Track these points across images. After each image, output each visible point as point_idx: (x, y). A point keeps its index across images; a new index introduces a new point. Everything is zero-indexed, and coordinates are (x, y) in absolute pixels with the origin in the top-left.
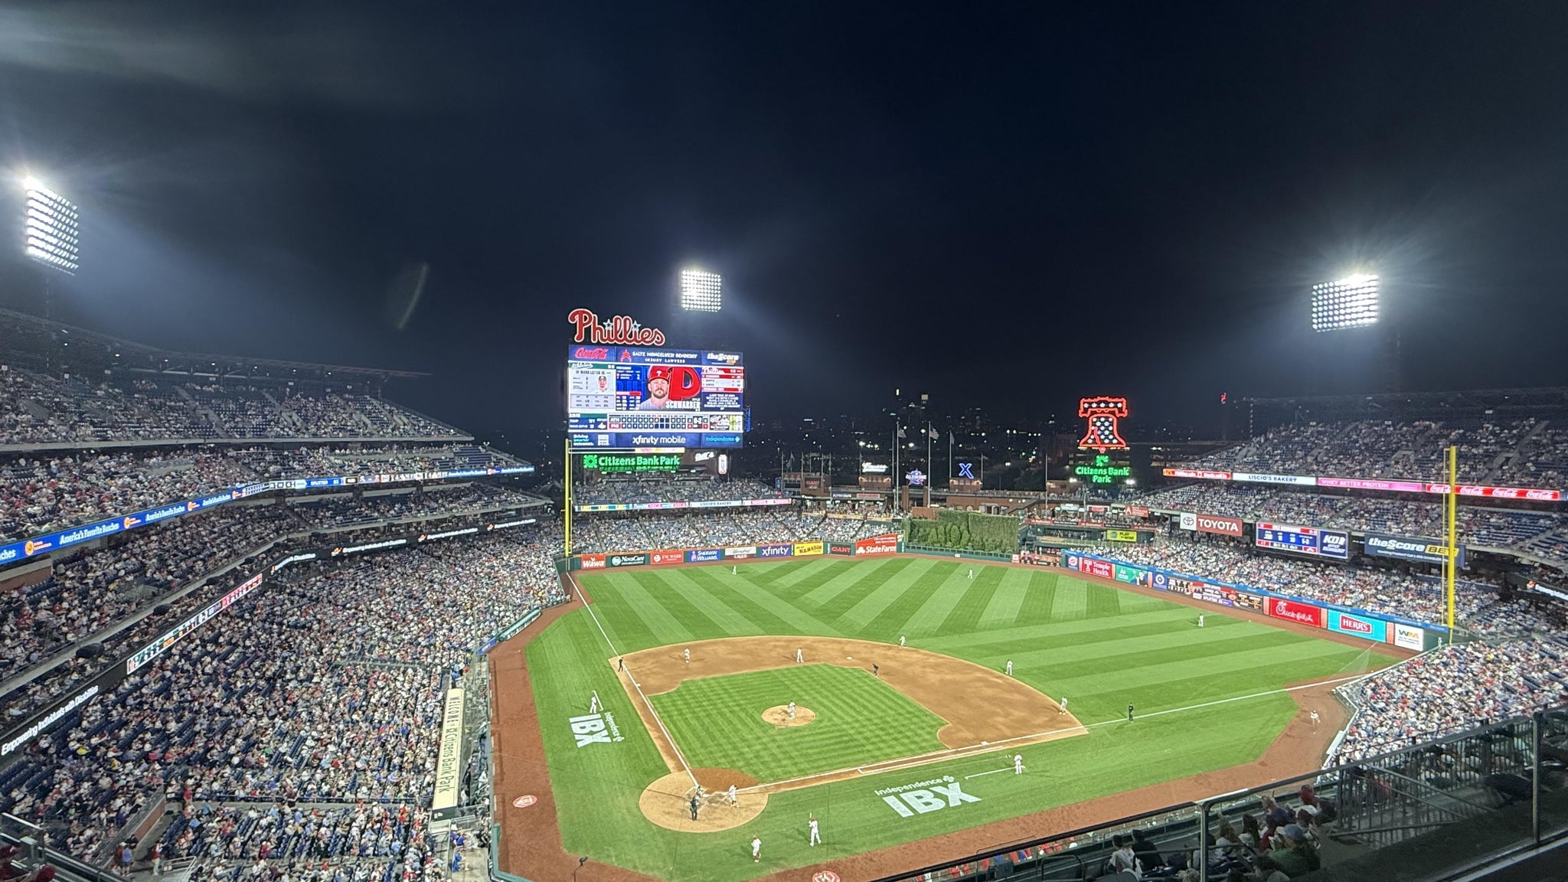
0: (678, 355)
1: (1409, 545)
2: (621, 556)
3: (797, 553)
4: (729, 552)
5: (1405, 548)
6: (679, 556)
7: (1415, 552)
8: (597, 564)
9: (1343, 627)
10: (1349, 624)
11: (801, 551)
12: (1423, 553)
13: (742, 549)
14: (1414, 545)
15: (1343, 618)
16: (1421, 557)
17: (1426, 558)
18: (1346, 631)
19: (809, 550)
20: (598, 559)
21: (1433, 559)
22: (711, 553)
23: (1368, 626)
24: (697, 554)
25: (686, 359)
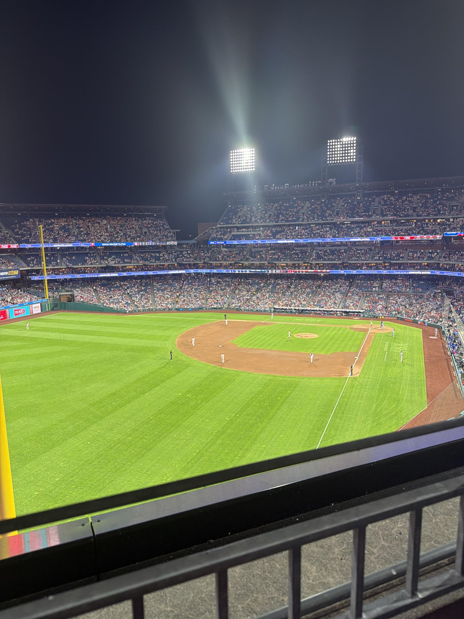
1: (3, 273)
5: (1, 275)
7: (5, 276)
9: (16, 315)
10: (17, 312)
12: (7, 276)
14: (4, 273)
15: (15, 310)
16: (7, 277)
17: (9, 277)
18: (17, 317)
21: (11, 277)
23: (24, 310)
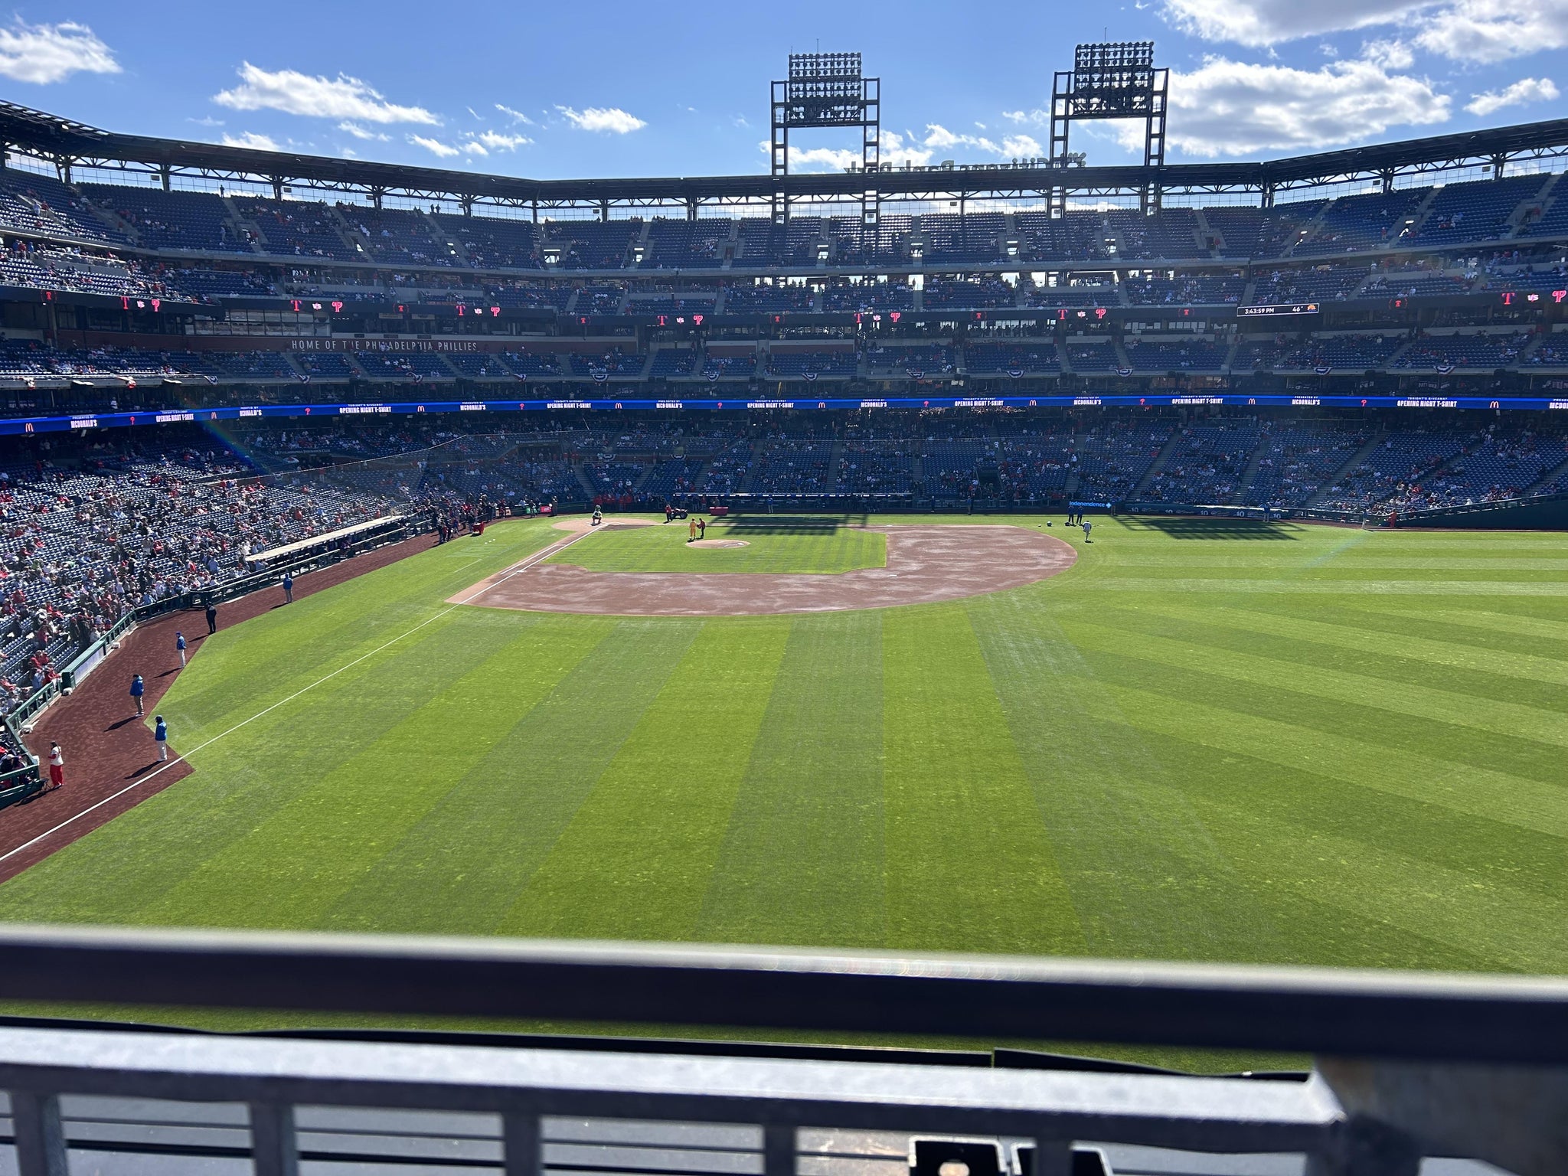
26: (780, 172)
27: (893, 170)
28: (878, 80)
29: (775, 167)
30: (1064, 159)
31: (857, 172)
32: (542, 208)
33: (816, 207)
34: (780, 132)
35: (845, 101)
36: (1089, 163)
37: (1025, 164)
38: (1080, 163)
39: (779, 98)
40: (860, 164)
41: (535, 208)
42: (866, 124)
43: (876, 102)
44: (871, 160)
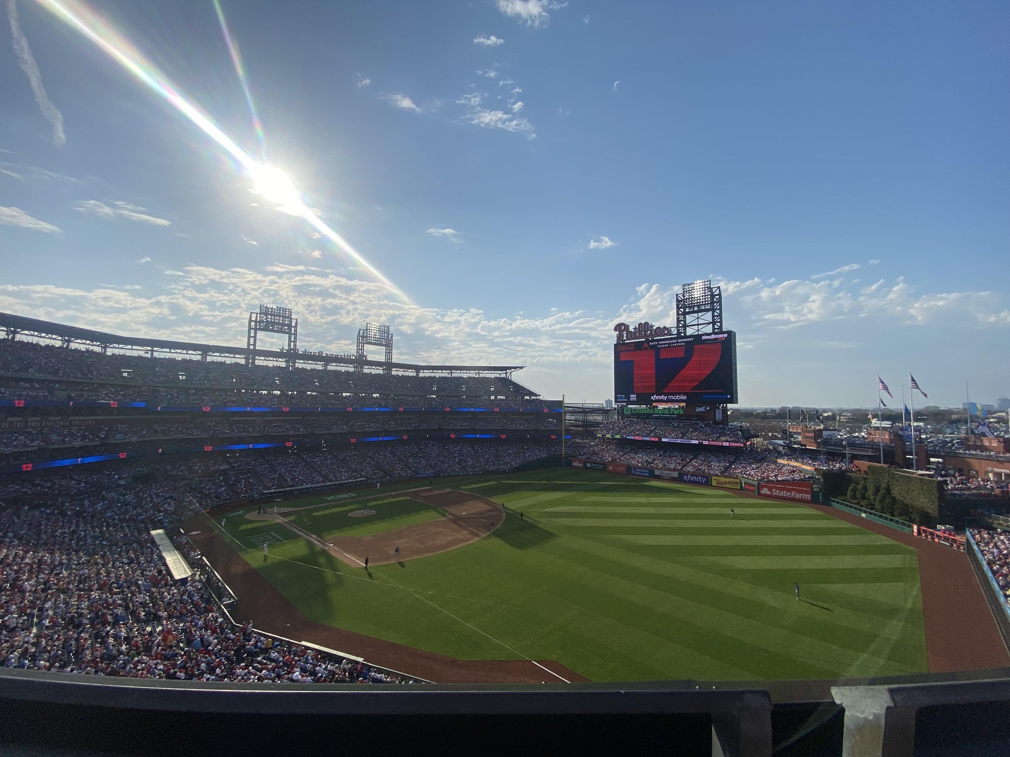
0: (679, 341)
2: (591, 463)
3: (714, 483)
4: (657, 472)
6: (624, 469)
8: (579, 465)
11: (718, 483)
13: (668, 472)
19: (726, 483)
20: (579, 463)
22: (644, 471)
24: (635, 469)
25: (685, 342)
26: (252, 347)
27: (299, 352)
28: (297, 320)
29: (249, 344)
30: (360, 356)
31: (285, 351)
32: (111, 347)
33: (267, 362)
34: (252, 331)
35: (283, 325)
36: (370, 358)
37: (348, 356)
38: (366, 358)
39: (253, 318)
40: (286, 348)
41: (105, 348)
42: (290, 333)
43: (296, 327)
44: (292, 347)
